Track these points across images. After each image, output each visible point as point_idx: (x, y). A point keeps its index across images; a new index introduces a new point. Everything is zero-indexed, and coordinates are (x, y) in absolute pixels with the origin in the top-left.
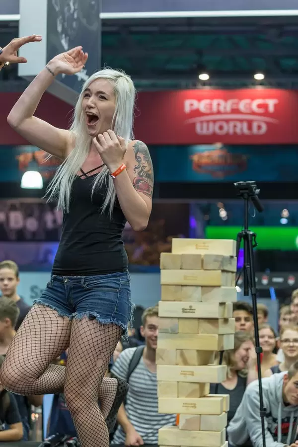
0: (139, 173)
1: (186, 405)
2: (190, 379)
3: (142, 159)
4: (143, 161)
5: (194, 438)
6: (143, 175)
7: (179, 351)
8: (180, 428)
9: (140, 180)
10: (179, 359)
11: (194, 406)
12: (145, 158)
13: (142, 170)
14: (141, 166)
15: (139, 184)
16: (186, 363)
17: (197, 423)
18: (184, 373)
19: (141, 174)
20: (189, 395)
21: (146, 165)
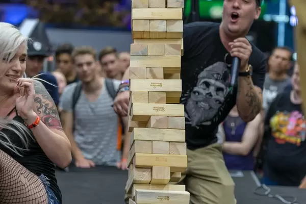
0: (45, 112)
1: (156, 109)
2: (159, 89)
3: (41, 98)
4: (43, 100)
5: (164, 134)
6: (49, 113)
7: (148, 69)
8: (152, 126)
9: (49, 118)
10: (149, 75)
11: (163, 110)
12: (43, 96)
13: (46, 108)
14: (44, 104)
15: (50, 121)
16: (154, 77)
17: (166, 122)
18: (153, 85)
19: (47, 112)
20: (158, 102)
21: (48, 102)
